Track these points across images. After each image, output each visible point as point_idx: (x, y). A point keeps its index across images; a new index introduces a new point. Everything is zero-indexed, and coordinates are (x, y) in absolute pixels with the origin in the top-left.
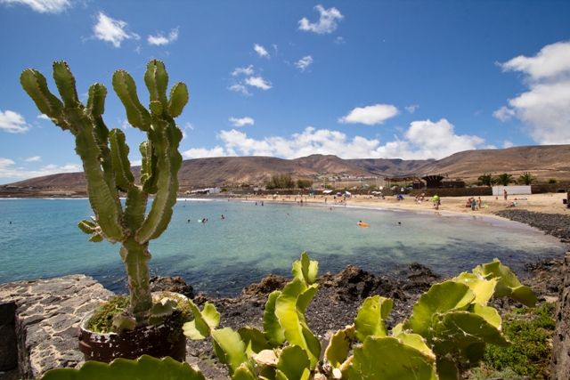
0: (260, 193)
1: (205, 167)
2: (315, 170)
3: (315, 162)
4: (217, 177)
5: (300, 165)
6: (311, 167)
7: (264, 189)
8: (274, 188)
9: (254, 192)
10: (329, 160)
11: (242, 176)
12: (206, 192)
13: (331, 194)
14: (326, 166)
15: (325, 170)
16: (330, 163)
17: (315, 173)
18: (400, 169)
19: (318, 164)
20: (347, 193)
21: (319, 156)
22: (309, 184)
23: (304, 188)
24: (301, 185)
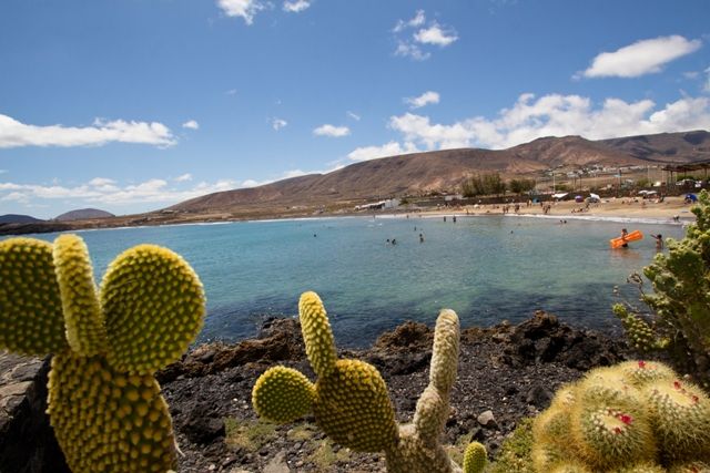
0: (455, 203)
1: (381, 171)
2: (544, 162)
3: (544, 150)
4: (397, 183)
5: (520, 157)
6: (536, 159)
7: (460, 197)
8: (474, 195)
9: (446, 203)
10: (567, 144)
11: (431, 180)
12: (380, 206)
13: (565, 199)
14: (562, 155)
15: (561, 160)
16: (570, 148)
17: (543, 168)
18: (700, 149)
19: (548, 152)
20: (593, 195)
21: (549, 140)
22: (530, 186)
23: (521, 192)
24: (516, 187)
